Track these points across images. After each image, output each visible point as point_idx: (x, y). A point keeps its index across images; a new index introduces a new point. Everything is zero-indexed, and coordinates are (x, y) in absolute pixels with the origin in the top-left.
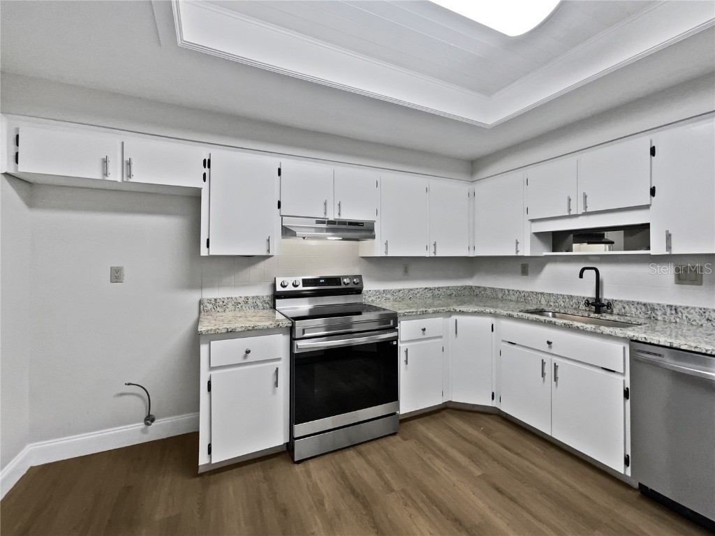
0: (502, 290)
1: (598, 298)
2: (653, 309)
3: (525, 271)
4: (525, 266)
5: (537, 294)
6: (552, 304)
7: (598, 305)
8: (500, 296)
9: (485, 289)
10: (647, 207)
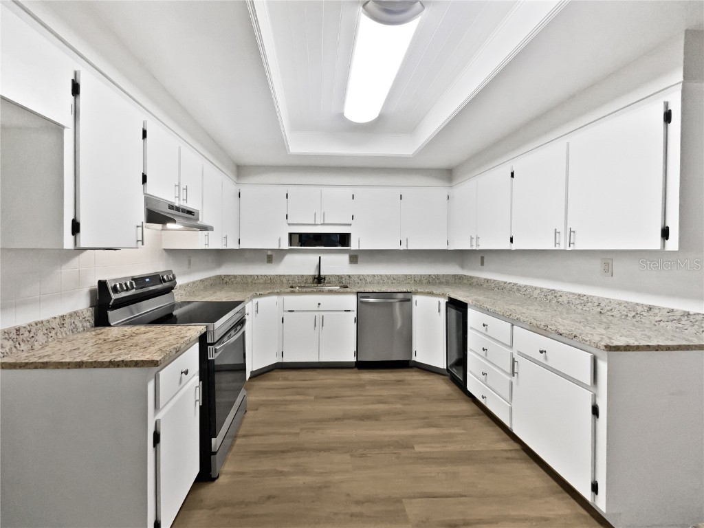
0: (251, 276)
1: (319, 275)
2: (342, 278)
3: (270, 259)
4: (271, 256)
5: (280, 276)
6: (290, 282)
7: (319, 279)
8: (250, 281)
9: (235, 277)
10: (350, 225)
